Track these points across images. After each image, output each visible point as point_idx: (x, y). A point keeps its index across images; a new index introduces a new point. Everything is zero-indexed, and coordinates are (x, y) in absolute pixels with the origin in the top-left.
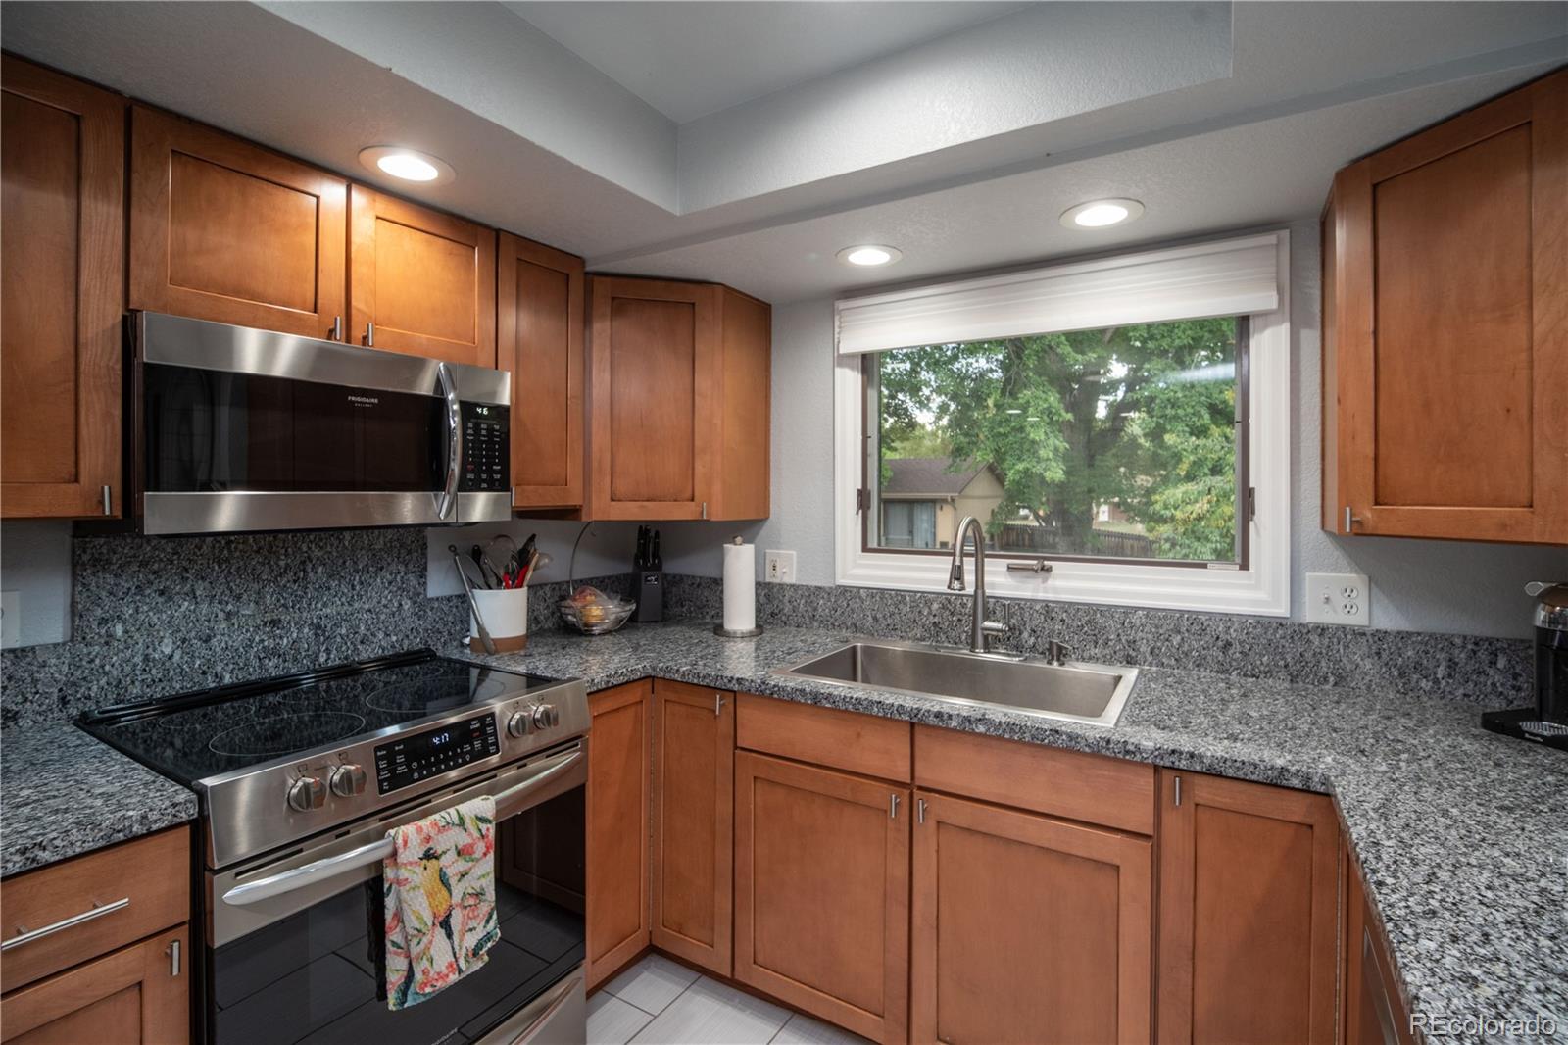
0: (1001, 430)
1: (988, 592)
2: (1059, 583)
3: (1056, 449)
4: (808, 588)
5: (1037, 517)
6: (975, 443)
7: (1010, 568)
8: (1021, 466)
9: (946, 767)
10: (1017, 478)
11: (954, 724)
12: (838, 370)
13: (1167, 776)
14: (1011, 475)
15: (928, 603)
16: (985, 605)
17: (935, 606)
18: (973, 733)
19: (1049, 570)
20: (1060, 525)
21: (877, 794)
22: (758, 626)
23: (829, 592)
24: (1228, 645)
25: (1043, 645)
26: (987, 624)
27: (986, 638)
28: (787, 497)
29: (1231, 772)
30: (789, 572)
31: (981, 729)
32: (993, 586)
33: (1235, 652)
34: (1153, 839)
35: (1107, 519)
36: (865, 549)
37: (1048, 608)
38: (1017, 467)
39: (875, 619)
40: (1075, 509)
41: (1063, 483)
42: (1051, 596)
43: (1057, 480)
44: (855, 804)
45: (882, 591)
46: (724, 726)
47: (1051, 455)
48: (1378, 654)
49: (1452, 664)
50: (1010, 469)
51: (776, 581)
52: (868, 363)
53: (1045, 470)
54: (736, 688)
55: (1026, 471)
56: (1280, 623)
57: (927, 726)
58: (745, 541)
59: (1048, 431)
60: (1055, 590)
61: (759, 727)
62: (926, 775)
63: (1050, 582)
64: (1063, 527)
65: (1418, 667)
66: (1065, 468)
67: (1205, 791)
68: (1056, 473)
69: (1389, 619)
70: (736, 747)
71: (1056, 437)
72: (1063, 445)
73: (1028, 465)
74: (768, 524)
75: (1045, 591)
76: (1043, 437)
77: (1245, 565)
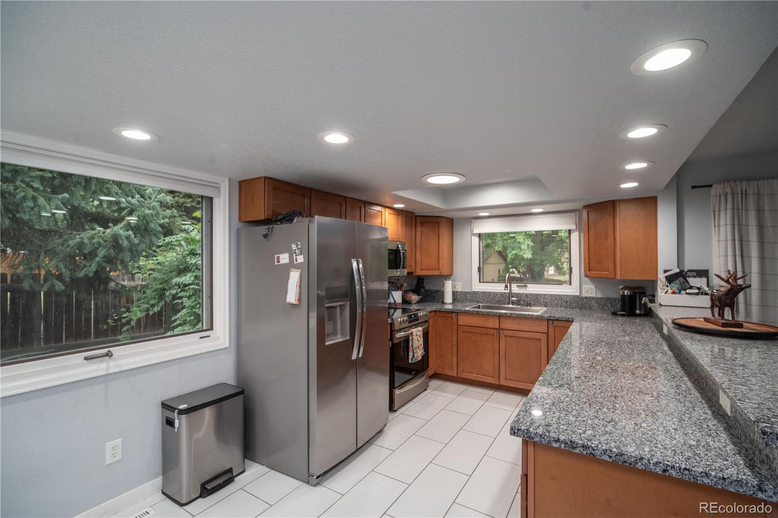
0: (505, 238)
1: (513, 292)
2: (529, 289)
3: (528, 245)
4: (465, 292)
5: (519, 272)
6: (494, 243)
7: (517, 286)
8: (514, 252)
9: (507, 324)
10: (513, 257)
11: (508, 315)
12: (472, 237)
13: (549, 321)
14: (510, 256)
15: (497, 295)
16: (511, 295)
17: (499, 295)
18: (512, 317)
19: (527, 286)
20: (530, 276)
21: (491, 331)
22: (453, 301)
23: (471, 293)
24: (567, 302)
25: (525, 304)
26: (512, 299)
27: (512, 302)
28: (458, 269)
29: (560, 319)
30: (459, 289)
31: (514, 315)
32: (513, 290)
33: (568, 303)
34: (547, 334)
35: (553, 273)
36: (480, 282)
37: (526, 295)
38: (512, 253)
39: (483, 299)
40: (537, 269)
41: (531, 258)
42: (527, 292)
43: (529, 258)
44: (487, 334)
45: (485, 292)
46: (455, 320)
47: (526, 248)
48: (597, 302)
49: (611, 304)
50: (509, 253)
51: (455, 290)
52: (480, 235)
53: (524, 254)
54: (458, 311)
55: (516, 254)
56: (578, 296)
57: (503, 316)
58: (449, 280)
59: (525, 238)
60: (528, 291)
61: (463, 320)
62: (502, 326)
63: (527, 289)
64: (531, 277)
65: (605, 305)
66: (532, 253)
67: (556, 323)
68: (528, 255)
69: (599, 295)
70: (458, 325)
71: (528, 240)
72: (531, 244)
73: (517, 252)
74: (453, 276)
75: (526, 291)
76: (523, 241)
77: (570, 284)
